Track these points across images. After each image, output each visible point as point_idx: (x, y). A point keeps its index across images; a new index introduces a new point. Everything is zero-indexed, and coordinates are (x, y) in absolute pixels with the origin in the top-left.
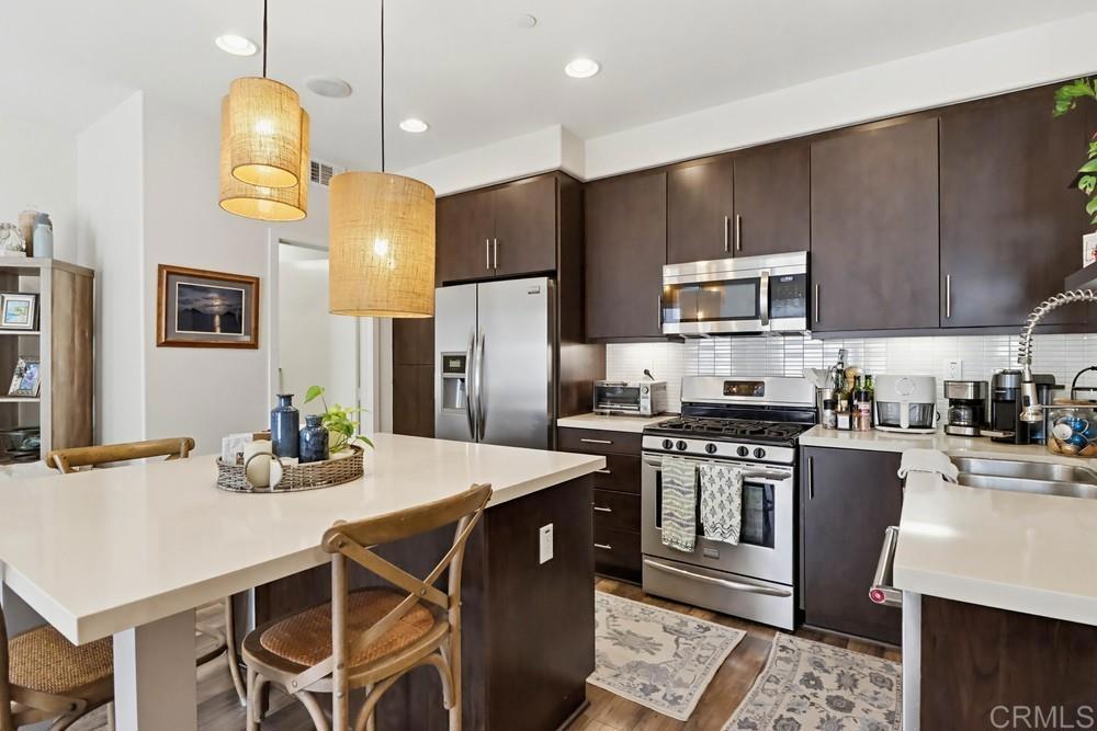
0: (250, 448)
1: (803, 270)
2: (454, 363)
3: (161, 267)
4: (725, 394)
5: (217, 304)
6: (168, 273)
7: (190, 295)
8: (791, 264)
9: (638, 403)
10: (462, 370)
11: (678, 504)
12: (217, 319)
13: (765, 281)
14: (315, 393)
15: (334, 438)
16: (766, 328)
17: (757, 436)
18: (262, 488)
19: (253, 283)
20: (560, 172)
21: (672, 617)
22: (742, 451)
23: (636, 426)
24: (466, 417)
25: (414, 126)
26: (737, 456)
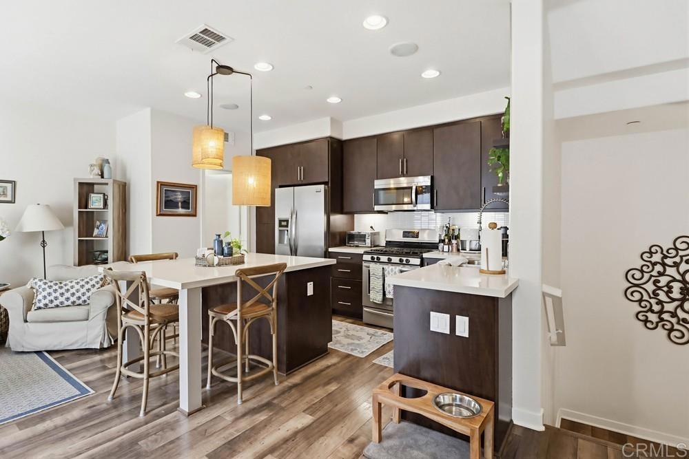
0: (207, 253)
1: (429, 184)
2: (284, 223)
3: (158, 182)
4: (404, 237)
5: (179, 197)
6: (161, 185)
7: (170, 194)
8: (425, 181)
9: (365, 241)
10: (287, 226)
11: (376, 284)
12: (180, 204)
13: (414, 188)
14: (228, 234)
15: (235, 250)
16: (415, 208)
17: (407, 254)
18: (211, 265)
19: (194, 188)
20: (331, 137)
21: (372, 330)
22: (401, 260)
23: (360, 251)
24: (289, 248)
25: (265, 118)
26: (398, 262)
